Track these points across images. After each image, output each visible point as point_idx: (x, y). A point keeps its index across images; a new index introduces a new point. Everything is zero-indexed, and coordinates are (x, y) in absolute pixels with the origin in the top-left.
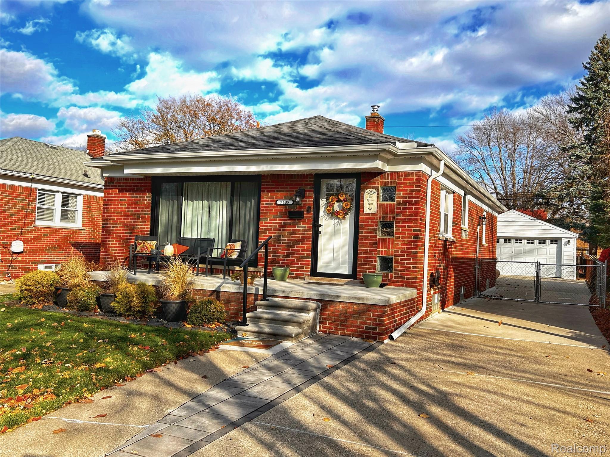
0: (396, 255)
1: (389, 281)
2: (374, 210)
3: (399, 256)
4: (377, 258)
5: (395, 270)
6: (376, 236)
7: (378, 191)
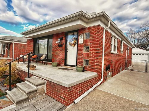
0: (90, 59)
1: (88, 69)
2: (82, 42)
3: (91, 59)
4: (84, 60)
5: (90, 65)
6: (83, 52)
7: (84, 35)
